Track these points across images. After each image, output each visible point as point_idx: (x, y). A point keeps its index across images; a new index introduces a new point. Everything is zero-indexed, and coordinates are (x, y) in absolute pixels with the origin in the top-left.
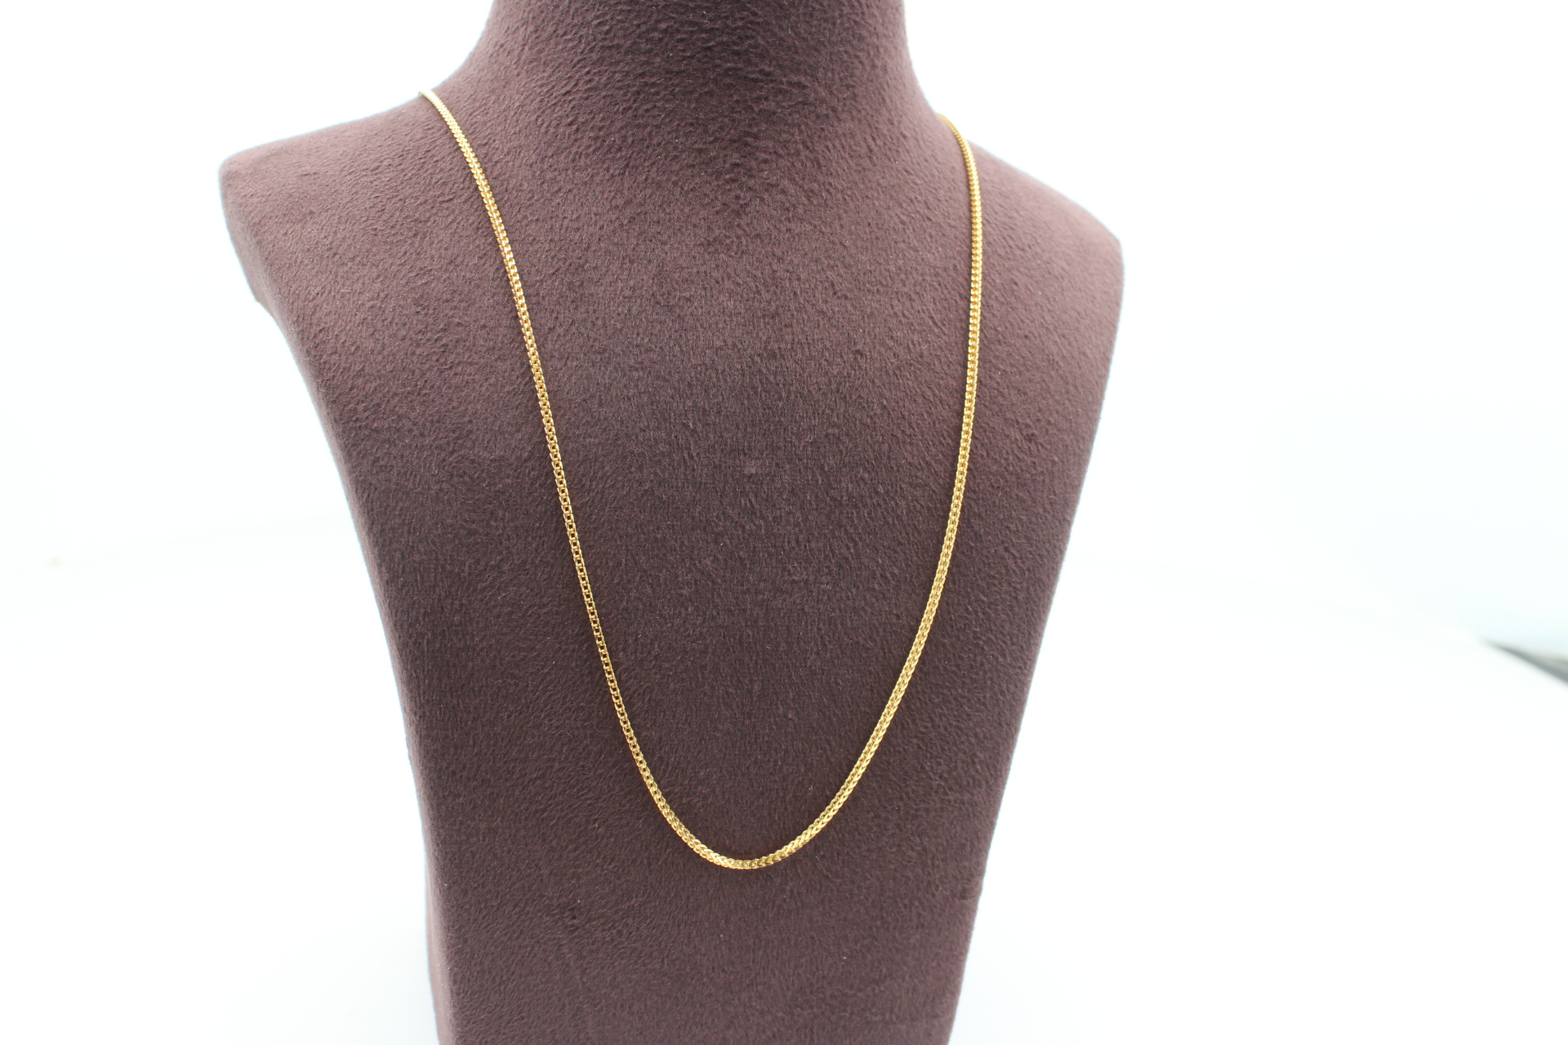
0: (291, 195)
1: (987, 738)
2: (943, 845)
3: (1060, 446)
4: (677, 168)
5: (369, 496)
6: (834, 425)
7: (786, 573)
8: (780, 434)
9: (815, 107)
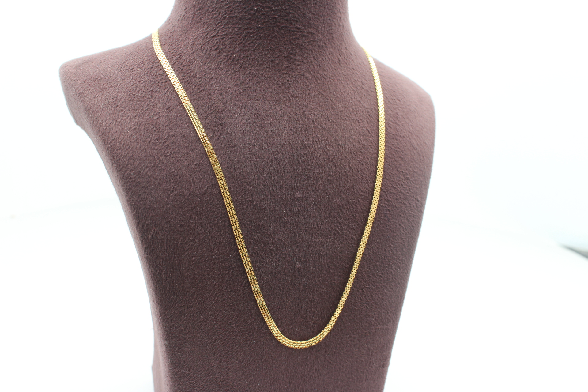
1: (393, 303)
2: (376, 346)
3: (419, 182)
4: (263, 68)
5: (137, 211)
6: (331, 176)
7: (313, 238)
8: (309, 180)
9: (318, 43)
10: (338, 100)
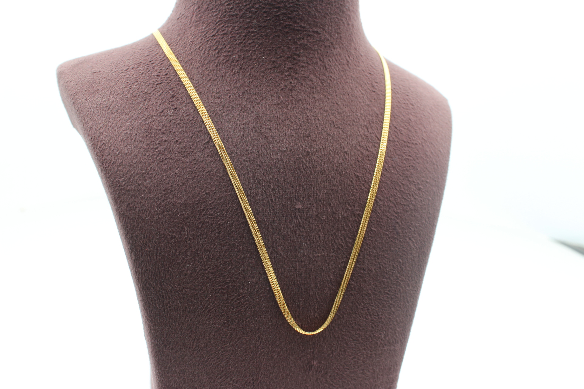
0: (88, 82)
1: (400, 322)
2: (382, 369)
3: (432, 193)
4: (264, 69)
5: (125, 221)
6: (335, 186)
7: (315, 252)
8: (311, 190)
9: (324, 43)
10: (344, 104)
